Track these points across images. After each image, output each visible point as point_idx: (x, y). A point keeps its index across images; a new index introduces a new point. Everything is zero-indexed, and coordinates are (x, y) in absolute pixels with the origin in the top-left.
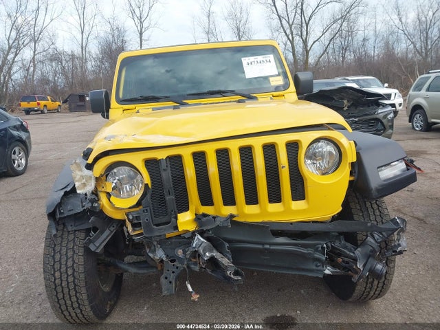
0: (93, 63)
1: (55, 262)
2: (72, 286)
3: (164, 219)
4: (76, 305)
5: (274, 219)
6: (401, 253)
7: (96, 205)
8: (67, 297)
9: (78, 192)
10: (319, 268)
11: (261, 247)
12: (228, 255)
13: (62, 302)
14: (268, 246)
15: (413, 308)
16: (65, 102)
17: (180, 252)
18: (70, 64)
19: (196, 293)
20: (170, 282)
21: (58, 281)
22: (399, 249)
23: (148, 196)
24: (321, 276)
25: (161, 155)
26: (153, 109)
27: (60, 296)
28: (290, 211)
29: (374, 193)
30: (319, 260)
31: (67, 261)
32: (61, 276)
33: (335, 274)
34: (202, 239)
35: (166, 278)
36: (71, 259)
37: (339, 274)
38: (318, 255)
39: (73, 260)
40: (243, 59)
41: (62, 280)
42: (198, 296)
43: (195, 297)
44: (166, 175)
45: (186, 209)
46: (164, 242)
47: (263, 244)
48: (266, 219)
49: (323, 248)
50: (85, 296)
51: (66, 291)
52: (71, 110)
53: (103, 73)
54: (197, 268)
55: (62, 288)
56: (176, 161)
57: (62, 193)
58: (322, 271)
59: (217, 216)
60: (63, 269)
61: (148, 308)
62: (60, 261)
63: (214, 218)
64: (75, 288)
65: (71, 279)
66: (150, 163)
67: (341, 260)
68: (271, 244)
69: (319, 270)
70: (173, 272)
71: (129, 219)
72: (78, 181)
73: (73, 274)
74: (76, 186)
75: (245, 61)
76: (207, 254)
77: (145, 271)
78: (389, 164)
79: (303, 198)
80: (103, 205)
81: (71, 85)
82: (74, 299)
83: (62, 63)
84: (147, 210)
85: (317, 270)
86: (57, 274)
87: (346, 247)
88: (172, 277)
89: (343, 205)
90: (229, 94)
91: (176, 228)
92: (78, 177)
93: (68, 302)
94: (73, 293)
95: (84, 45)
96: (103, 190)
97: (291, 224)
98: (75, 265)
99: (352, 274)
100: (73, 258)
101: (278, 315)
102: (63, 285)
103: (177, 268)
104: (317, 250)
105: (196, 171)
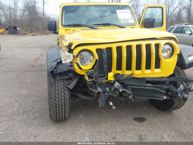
0: (20, 12)
1: (56, 94)
2: (63, 104)
3: (102, 75)
4: (63, 112)
5: (147, 76)
6: (192, 91)
7: (73, 68)
8: (60, 109)
9: (63, 62)
10: (162, 96)
11: (141, 87)
12: (129, 90)
13: (58, 111)
14: (143, 87)
15: (189, 114)
16: (7, 30)
17: (108, 89)
18: (9, 11)
19: (114, 106)
20: (103, 102)
21: (57, 102)
22: (191, 89)
23: (97, 65)
24: (162, 99)
25: (104, 47)
26: (81, 30)
27: (58, 109)
28: (154, 73)
29: (187, 66)
30: (162, 93)
31: (61, 94)
32: (59, 100)
33: (168, 99)
34: (118, 84)
35: (101, 100)
36: (63, 93)
37: (169, 99)
38: (162, 91)
39: (64, 93)
40: (117, 10)
41: (59, 102)
42: (115, 107)
43: (114, 107)
44: (105, 56)
45: (111, 71)
46: (101, 85)
47: (141, 86)
48: (144, 76)
49: (164, 88)
50: (68, 109)
51: (60, 106)
52: (10, 34)
53: (25, 17)
54: (115, 96)
55: (59, 105)
56: (109, 50)
57: (56, 63)
58: (163, 97)
59: (124, 75)
60: (60, 97)
61: (82, 115)
62: (58, 94)
63: (122, 75)
64: (64, 105)
65: (63, 101)
66: (98, 50)
67: (170, 93)
68: (144, 87)
69: (162, 97)
70: (104, 97)
71: (87, 74)
72: (62, 58)
73: (64, 99)
74: (62, 60)
75: (118, 11)
76: (121, 90)
77: (90, 98)
78: (190, 56)
79: (159, 68)
80: (76, 68)
81: (9, 22)
82: (63, 110)
83: (4, 11)
84: (96, 71)
85: (161, 97)
86: (57, 99)
87: (172, 88)
88: (104, 99)
89: (174, 71)
90: (112, 25)
91: (107, 79)
92: (63, 56)
93: (61, 111)
94: (63, 107)
95: (16, 3)
96: (75, 62)
97: (154, 78)
98: (65, 95)
99: (174, 99)
100: (64, 92)
101: (138, 117)
102: (60, 104)
103: (106, 95)
104: (162, 89)
105: (117, 55)
